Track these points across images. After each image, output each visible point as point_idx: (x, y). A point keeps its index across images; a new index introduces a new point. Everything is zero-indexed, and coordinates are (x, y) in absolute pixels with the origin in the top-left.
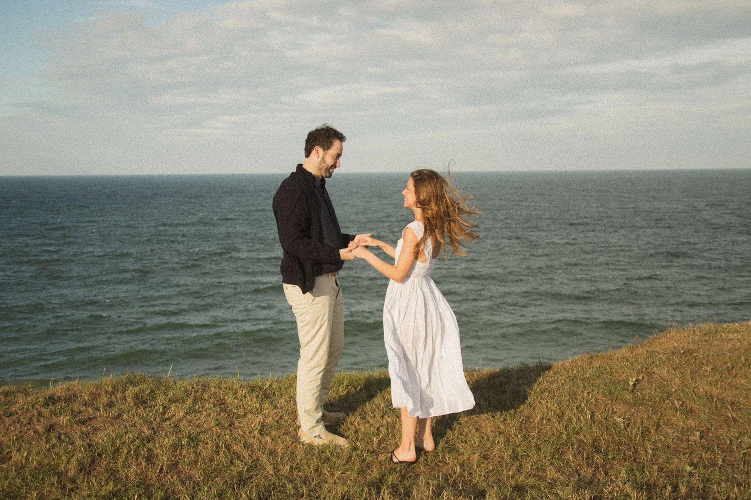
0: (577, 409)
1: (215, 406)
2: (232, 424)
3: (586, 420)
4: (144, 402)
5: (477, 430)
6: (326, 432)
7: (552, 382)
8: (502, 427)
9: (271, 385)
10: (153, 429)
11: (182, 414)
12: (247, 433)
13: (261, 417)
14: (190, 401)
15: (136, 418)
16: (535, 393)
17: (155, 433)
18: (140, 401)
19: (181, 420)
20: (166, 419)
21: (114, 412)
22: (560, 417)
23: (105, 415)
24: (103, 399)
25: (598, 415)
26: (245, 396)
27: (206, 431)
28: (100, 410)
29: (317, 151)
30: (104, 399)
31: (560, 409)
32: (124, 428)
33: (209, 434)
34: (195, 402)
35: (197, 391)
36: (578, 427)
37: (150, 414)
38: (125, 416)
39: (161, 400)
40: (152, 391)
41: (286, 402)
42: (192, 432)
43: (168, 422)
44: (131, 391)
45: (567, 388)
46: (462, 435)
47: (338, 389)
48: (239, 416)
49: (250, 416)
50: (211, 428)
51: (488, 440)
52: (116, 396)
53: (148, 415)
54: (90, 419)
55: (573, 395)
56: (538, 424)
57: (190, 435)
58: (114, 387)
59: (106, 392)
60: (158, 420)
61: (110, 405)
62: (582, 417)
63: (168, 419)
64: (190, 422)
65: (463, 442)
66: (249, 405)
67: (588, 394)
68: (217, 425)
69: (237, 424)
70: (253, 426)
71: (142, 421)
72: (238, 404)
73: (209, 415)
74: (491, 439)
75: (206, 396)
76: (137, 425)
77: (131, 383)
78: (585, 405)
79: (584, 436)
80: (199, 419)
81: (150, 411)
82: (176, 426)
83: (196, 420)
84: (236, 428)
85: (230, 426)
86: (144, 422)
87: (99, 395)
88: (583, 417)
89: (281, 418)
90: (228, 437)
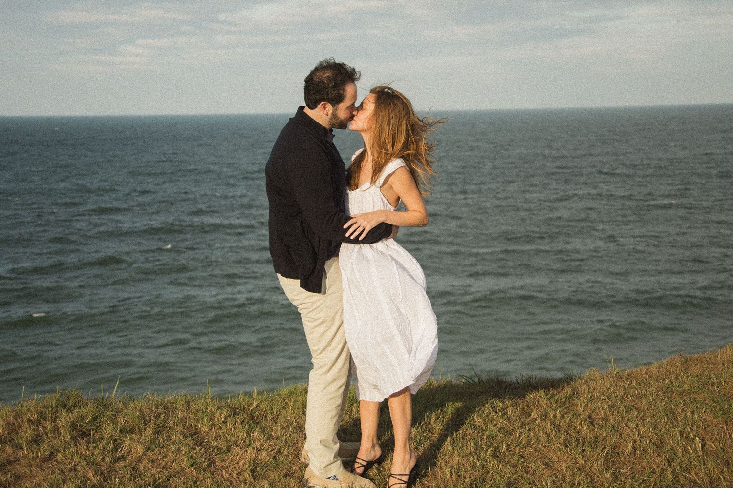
0: (681, 435)
1: (185, 437)
2: (212, 463)
3: (695, 451)
4: (85, 434)
5: (547, 465)
7: (639, 397)
8: (581, 461)
9: (258, 405)
10: (102, 473)
11: (140, 450)
12: (234, 475)
13: (250, 453)
14: (149, 431)
15: (77, 459)
16: (618, 412)
17: (105, 480)
18: (81, 433)
19: (140, 460)
20: (119, 458)
21: (44, 450)
22: (659, 446)
23: (31, 455)
24: (26, 432)
25: (710, 444)
26: (225, 422)
27: (177, 474)
28: (22, 449)
30: (28, 432)
31: (657, 434)
32: (60, 474)
33: (182, 478)
34: (157, 433)
35: (158, 417)
36: (686, 461)
37: (96, 452)
38: (60, 456)
39: (108, 431)
40: (95, 418)
41: (283, 429)
42: (157, 476)
43: (122, 463)
44: (65, 419)
45: (661, 404)
46: (527, 474)
47: (352, 410)
48: (220, 451)
49: (237, 450)
50: (183, 470)
51: (564, 480)
52: (45, 428)
53: (93, 454)
54: (10, 462)
55: (672, 415)
56: (629, 456)
57: (155, 481)
58: (40, 414)
59: (30, 421)
60: (107, 460)
61: (36, 440)
62: (689, 447)
63: (122, 458)
64: (153, 461)
65: (530, 483)
66: (233, 435)
67: (693, 413)
68: (192, 465)
69: (219, 463)
70: (241, 464)
71: (85, 463)
72: (216, 433)
73: (179, 451)
74: (568, 479)
75: (171, 424)
76: (79, 468)
77: (64, 406)
78: (691, 429)
79: (696, 474)
80: (165, 457)
81: (95, 448)
82: (134, 468)
83: (162, 459)
84: (218, 469)
85: (209, 465)
86: (88, 464)
87: (19, 426)
88: (691, 447)
89: (279, 451)
90: (208, 481)
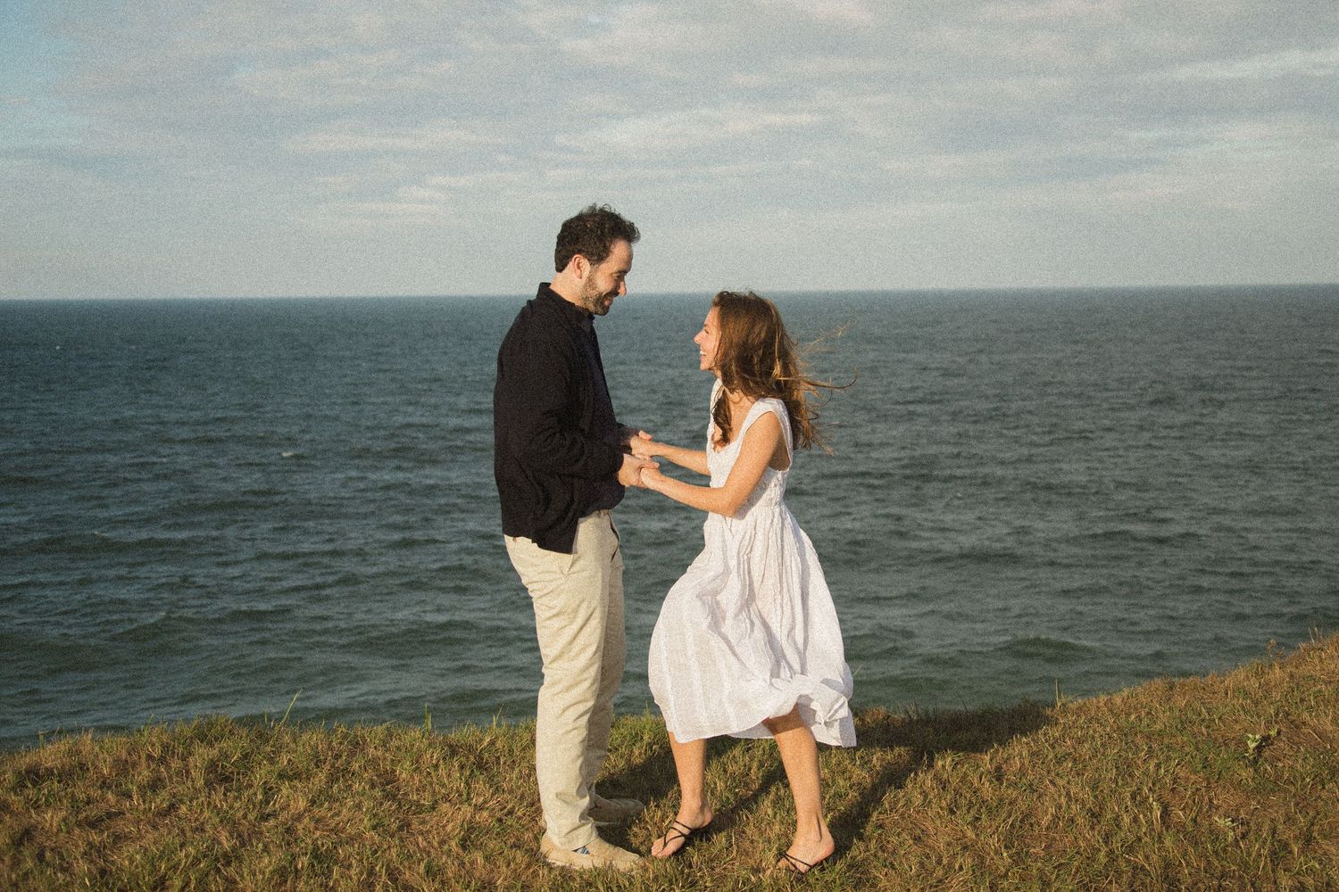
0: (1133, 798)
1: (373, 786)
2: (405, 825)
3: (1150, 823)
4: (227, 779)
5: (917, 839)
6: (598, 840)
7: (1080, 741)
8: (970, 834)
9: (492, 743)
10: (240, 836)
11: (302, 805)
12: (436, 844)
13: (467, 810)
14: (321, 777)
15: (207, 814)
16: (1043, 763)
17: (243, 845)
18: (219, 776)
19: (299, 818)
20: (269, 815)
21: (161, 800)
22: (1095, 816)
23: (142, 807)
24: (139, 774)
25: (1179, 814)
26: (436, 766)
27: (351, 840)
28: (130, 797)
29: (579, 264)
30: (144, 774)
31: (1095, 797)
32: (178, 835)
33: (356, 846)
34: (332, 779)
35: (337, 757)
36: (1131, 838)
37: (237, 805)
38: (183, 809)
39: (261, 774)
40: (245, 756)
41: (521, 778)
42: (319, 843)
43: (272, 822)
44: (202, 755)
45: (1112, 752)
46: (884, 851)
47: (632, 752)
48: (420, 809)
49: (445, 807)
50: (360, 835)
51: (939, 862)
52: (168, 767)
53: (231, 807)
54: (110, 815)
55: (1125, 769)
56: (1047, 828)
57: (316, 848)
58: (165, 748)
59: (150, 757)
60: (251, 817)
61: (155, 785)
62: (1141, 816)
63: (274, 815)
64: (318, 821)
65: (885, 866)
66: (444, 786)
67: (1158, 766)
68: (374, 828)
69: (415, 825)
70: (448, 829)
71: (218, 820)
72: (420, 781)
73: (359, 806)
74: (945, 861)
75: (356, 766)
76: (208, 827)
77: (202, 737)
78: (1150, 789)
79: (1147, 857)
80: (338, 814)
81: (236, 798)
82: (288, 830)
83: (332, 816)
84: (413, 834)
85: (400, 828)
86: (221, 821)
87: (134, 765)
88: (1145, 816)
90: (394, 851)
